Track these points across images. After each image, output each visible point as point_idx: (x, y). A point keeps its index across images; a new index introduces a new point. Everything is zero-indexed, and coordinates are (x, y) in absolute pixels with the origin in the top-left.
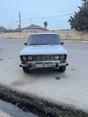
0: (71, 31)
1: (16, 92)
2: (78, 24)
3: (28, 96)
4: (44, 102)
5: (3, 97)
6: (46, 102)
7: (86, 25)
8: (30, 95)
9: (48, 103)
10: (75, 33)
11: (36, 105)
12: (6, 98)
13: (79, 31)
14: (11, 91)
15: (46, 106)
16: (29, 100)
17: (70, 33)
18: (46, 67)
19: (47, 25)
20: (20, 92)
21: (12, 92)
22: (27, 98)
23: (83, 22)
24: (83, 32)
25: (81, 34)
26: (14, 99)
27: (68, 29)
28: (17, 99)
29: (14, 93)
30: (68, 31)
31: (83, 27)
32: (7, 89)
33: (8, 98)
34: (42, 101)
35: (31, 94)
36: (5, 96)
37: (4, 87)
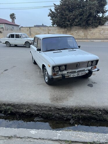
0: (53, 28)
1: (65, 108)
2: (60, 20)
3: (82, 109)
4: (101, 111)
5: (49, 117)
6: (104, 110)
7: (69, 21)
8: (84, 108)
9: (106, 111)
10: (57, 30)
11: (94, 116)
12: (53, 118)
13: (62, 29)
14: (57, 108)
15: (105, 114)
16: (84, 113)
17: (51, 30)
18: (80, 75)
19: (15, 18)
20: (70, 107)
21: (59, 109)
22: (82, 111)
23: (66, 17)
24: (66, 29)
25: (64, 32)
26: (65, 117)
27: (43, 25)
28: (68, 115)
29: (63, 110)
30: (50, 28)
31: (67, 24)
32: (50, 108)
33: (56, 117)
34: (100, 110)
35: (84, 106)
36: (51, 116)
37: (46, 107)
